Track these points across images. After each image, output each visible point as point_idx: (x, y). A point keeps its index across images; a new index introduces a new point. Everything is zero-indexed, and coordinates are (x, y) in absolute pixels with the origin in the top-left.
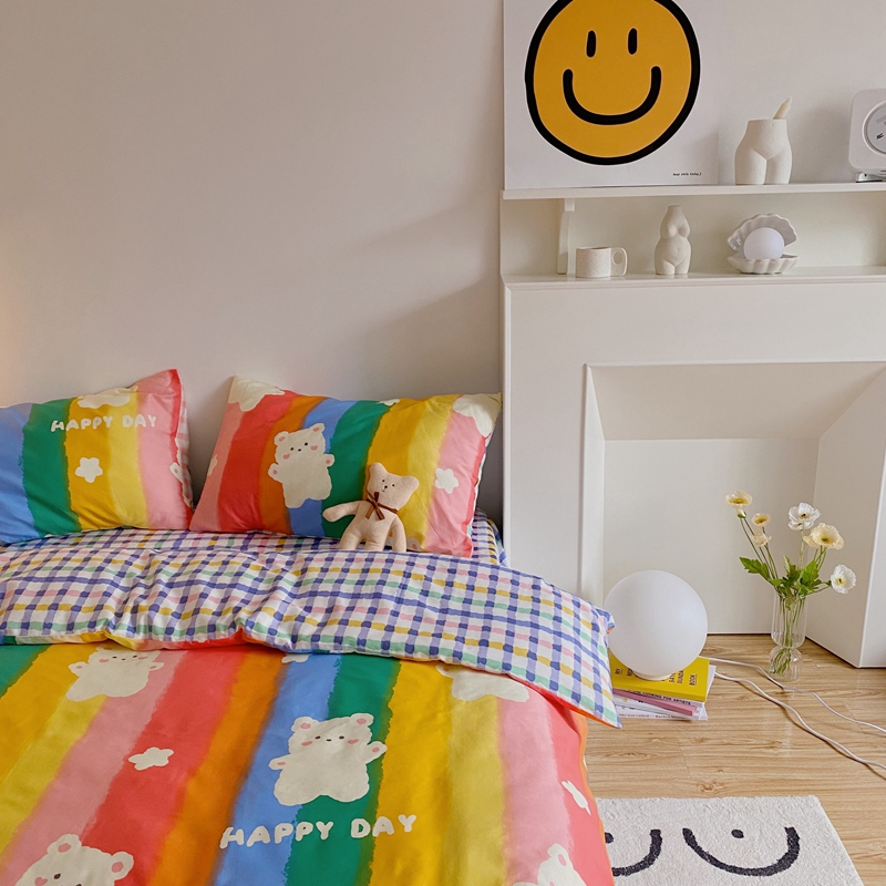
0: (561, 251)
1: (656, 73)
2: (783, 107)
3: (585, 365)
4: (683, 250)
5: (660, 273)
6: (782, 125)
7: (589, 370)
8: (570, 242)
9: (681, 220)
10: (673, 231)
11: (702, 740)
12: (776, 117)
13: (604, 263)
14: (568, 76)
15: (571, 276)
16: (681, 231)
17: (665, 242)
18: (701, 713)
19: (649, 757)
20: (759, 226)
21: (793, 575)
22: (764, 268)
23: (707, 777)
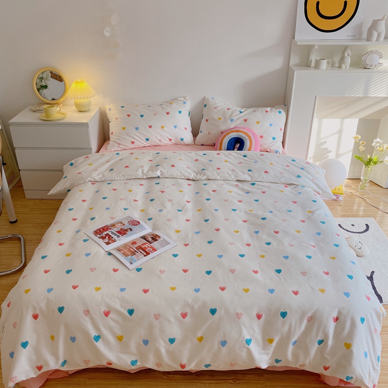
0: (310, 59)
1: (346, 3)
2: (384, 16)
4: (348, 60)
5: (340, 67)
6: (383, 22)
7: (317, 97)
8: (314, 58)
9: (349, 51)
10: (346, 55)
11: (341, 205)
12: (382, 20)
13: (324, 64)
14: (318, 3)
15: (313, 67)
16: (348, 55)
18: (341, 198)
20: (371, 54)
21: (370, 160)
22: (373, 67)
23: (344, 214)
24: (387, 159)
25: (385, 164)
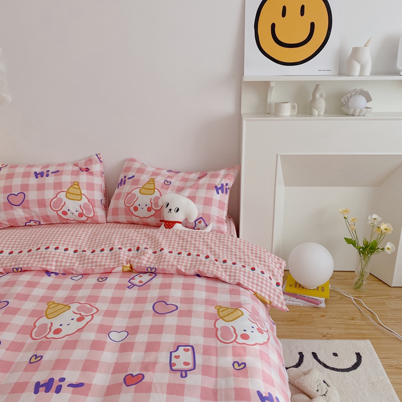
1: (312, 25)
2: (368, 42)
3: (277, 154)
4: (322, 104)
5: (311, 114)
6: (368, 50)
7: (279, 156)
9: (322, 91)
10: (318, 96)
11: (323, 316)
13: (287, 110)
14: (273, 26)
15: (272, 115)
16: (321, 96)
18: (323, 304)
19: (300, 322)
20: (356, 94)
22: (357, 113)
23: (325, 331)
24: (389, 245)
25: (386, 253)
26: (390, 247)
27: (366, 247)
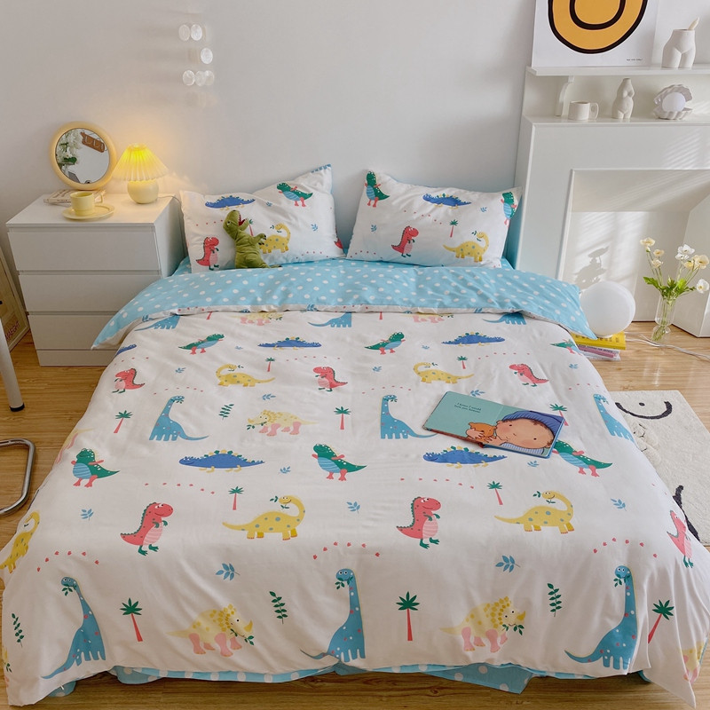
0: (560, 102)
2: (694, 23)
3: (571, 171)
4: (629, 104)
6: (692, 33)
7: (574, 173)
9: (630, 88)
10: (625, 94)
11: (620, 369)
12: (690, 29)
13: (586, 112)
15: (565, 118)
16: (629, 94)
17: (619, 100)
18: (618, 357)
20: (671, 92)
21: (673, 285)
22: (674, 117)
23: (626, 384)
24: (701, 283)
25: (698, 292)
26: (702, 285)
27: (672, 288)
